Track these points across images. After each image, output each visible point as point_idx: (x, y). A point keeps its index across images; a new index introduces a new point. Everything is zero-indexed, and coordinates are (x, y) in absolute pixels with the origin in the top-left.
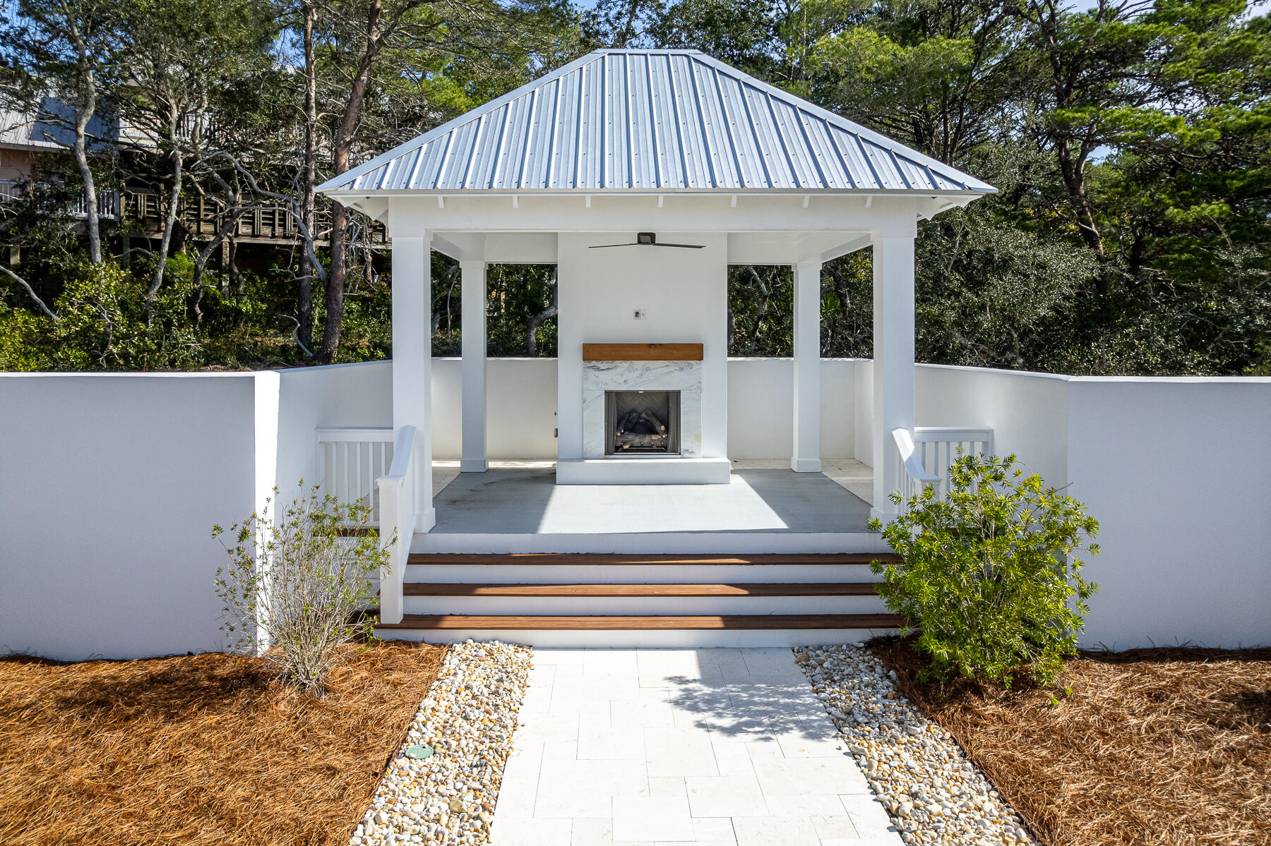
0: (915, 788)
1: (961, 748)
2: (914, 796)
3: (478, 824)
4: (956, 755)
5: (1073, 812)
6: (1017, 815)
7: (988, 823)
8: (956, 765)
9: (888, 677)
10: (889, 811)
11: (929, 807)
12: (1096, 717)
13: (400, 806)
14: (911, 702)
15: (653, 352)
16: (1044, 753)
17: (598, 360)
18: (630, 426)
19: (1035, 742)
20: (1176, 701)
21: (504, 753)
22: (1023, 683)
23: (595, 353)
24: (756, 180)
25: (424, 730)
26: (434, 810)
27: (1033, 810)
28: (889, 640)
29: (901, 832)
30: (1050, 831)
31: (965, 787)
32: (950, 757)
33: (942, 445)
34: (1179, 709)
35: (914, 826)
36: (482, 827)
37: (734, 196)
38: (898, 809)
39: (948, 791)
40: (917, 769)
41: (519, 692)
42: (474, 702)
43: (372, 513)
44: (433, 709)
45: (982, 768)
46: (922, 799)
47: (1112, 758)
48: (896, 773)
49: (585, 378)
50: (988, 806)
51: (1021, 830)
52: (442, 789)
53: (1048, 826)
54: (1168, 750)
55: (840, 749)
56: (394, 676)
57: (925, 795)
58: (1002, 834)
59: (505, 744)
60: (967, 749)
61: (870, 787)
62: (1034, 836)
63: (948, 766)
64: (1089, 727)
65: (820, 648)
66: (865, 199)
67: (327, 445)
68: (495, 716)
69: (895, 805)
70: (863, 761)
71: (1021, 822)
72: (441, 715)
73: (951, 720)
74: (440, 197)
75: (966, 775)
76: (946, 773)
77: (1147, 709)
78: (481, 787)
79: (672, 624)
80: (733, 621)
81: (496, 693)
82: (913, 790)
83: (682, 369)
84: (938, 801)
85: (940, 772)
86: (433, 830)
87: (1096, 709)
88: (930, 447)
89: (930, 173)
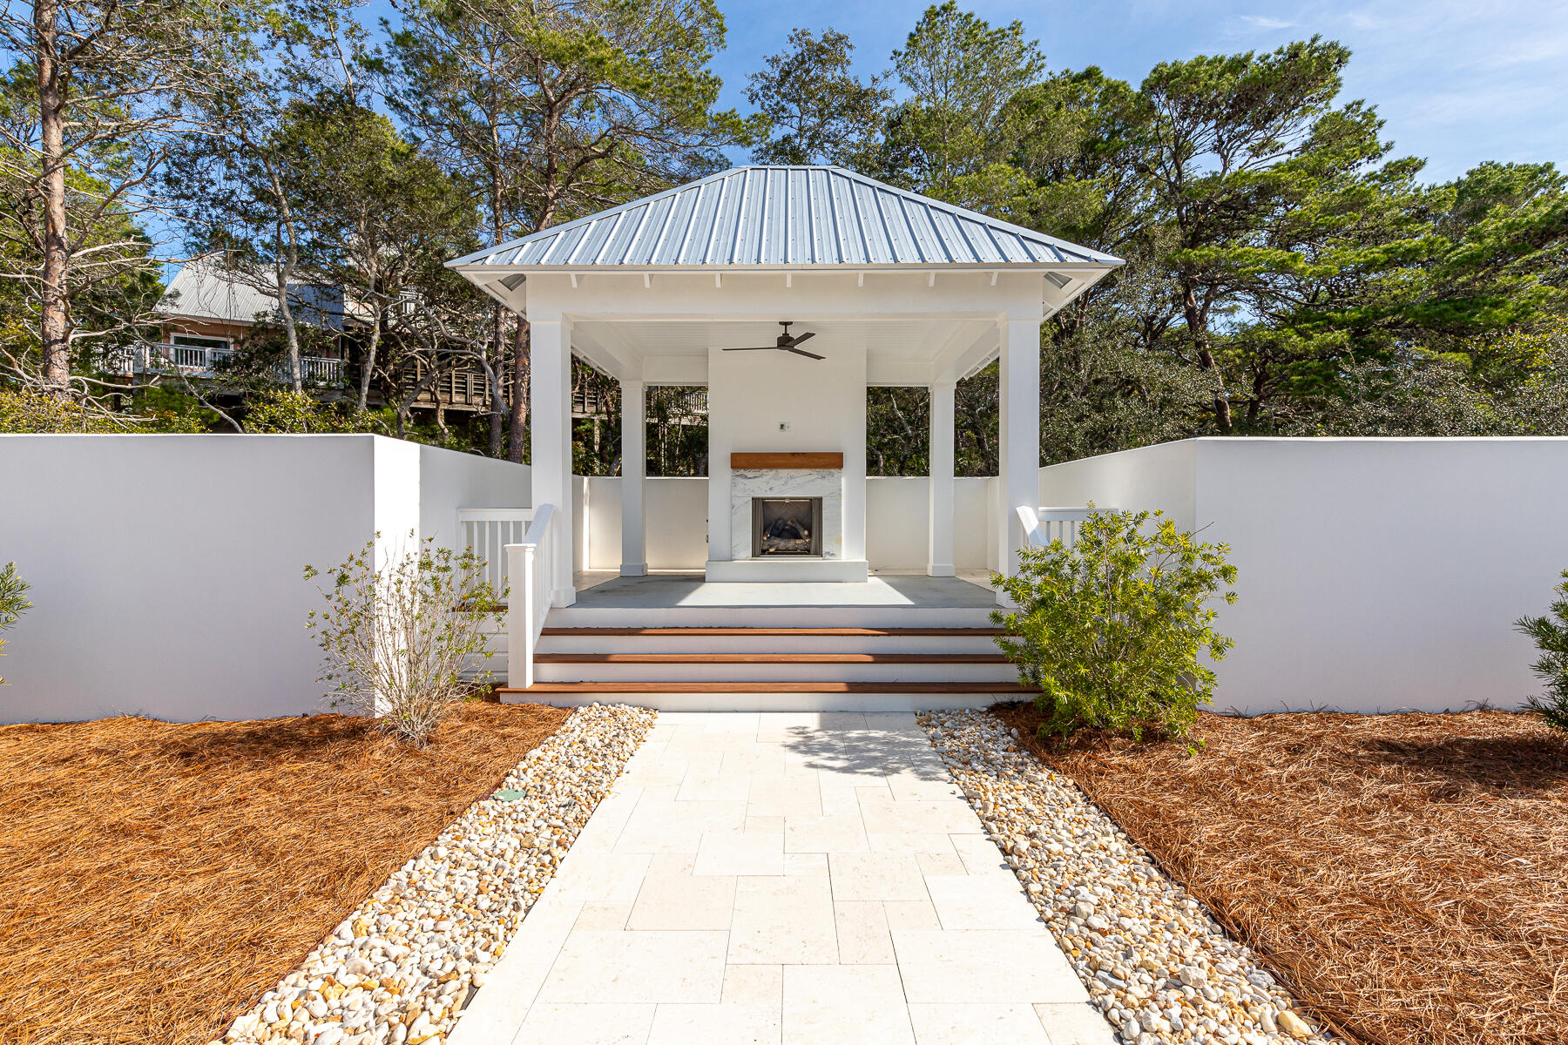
0: (1033, 828)
1: (1085, 794)
2: (1032, 835)
3: (547, 859)
4: (1079, 800)
5: (1211, 851)
6: (1147, 854)
7: (1115, 862)
8: (1079, 809)
9: (1010, 734)
10: (1003, 850)
11: (1048, 846)
12: (1233, 768)
13: (466, 842)
14: (1032, 754)
15: (796, 460)
16: (1176, 799)
17: (745, 468)
18: (776, 532)
19: (1165, 790)
20: (1318, 753)
21: (599, 796)
22: (1154, 737)
23: (743, 462)
24: (881, 256)
25: (523, 776)
26: (501, 846)
27: (1166, 850)
28: (1012, 705)
29: (1015, 870)
30: (1185, 870)
31: (1089, 828)
32: (1073, 802)
33: (1067, 524)
34: (1321, 760)
35: (1030, 864)
36: (550, 862)
37: (861, 273)
38: (1012, 848)
39: (1070, 832)
40: (1037, 812)
41: (632, 745)
42: (583, 754)
43: (487, 567)
44: (539, 758)
45: (1105, 810)
46: (1041, 839)
47: (1253, 804)
48: (1013, 815)
49: (734, 485)
50: (1114, 847)
51: (1153, 869)
52: (519, 826)
53: (1183, 865)
54: (1312, 798)
55: (954, 793)
56: (507, 730)
57: (1044, 835)
58: (1131, 873)
59: (602, 788)
60: (1091, 794)
61: (984, 827)
62: (1168, 874)
63: (1071, 810)
64: (1224, 776)
65: (943, 711)
66: (989, 276)
67: (469, 525)
68: (601, 764)
69: (1010, 844)
70: (978, 804)
71: (1153, 862)
72: (545, 763)
73: (1073, 769)
74: (573, 274)
75: (1091, 817)
76: (1067, 816)
77: (1286, 761)
78: (563, 824)
79: (796, 688)
80: (855, 687)
81: (609, 745)
82: (1031, 830)
83: (823, 477)
84: (1059, 841)
85: (1061, 816)
86: (493, 865)
87: (1231, 760)
88: (1055, 525)
89: (1057, 251)
